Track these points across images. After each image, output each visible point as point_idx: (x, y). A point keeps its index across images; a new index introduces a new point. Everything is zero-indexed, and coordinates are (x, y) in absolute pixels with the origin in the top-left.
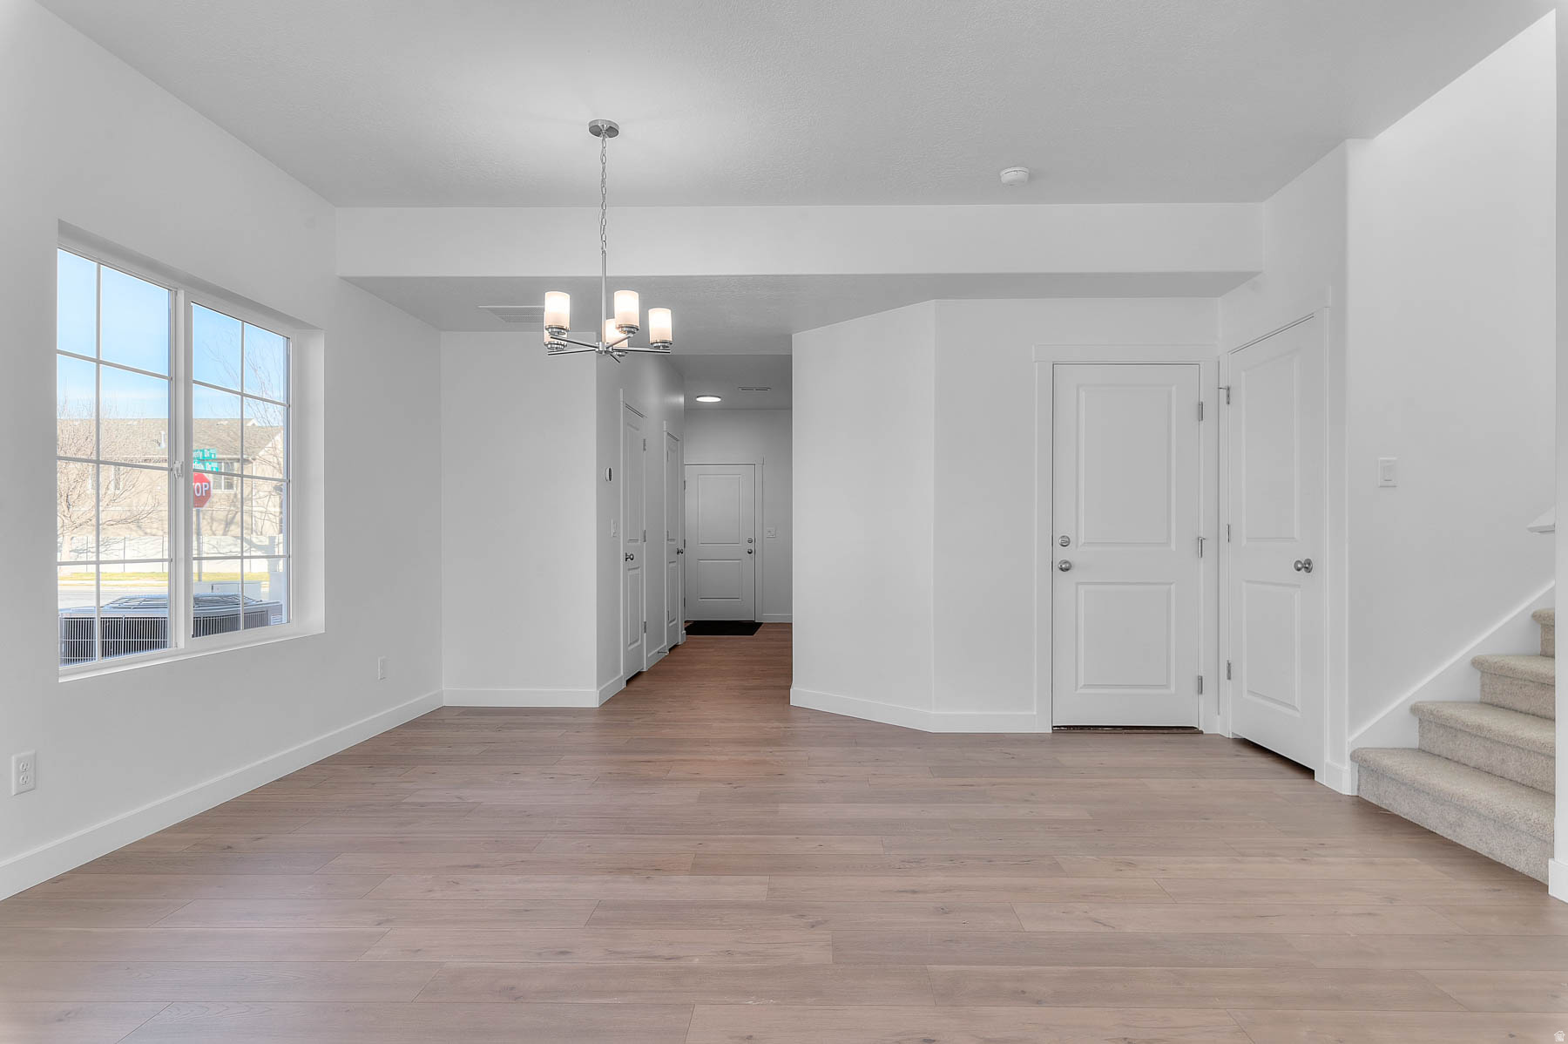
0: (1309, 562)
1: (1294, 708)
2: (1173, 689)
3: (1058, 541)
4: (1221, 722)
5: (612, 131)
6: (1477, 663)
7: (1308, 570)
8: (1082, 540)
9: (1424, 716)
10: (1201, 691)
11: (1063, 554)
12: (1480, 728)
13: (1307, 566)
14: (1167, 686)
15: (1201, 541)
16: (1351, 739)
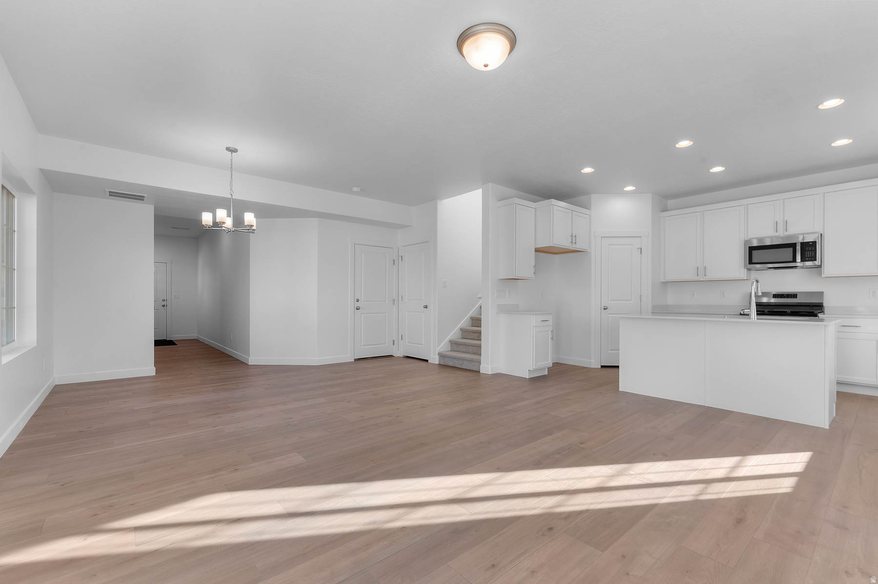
0: (427, 306)
1: (422, 344)
2: (387, 345)
3: (356, 300)
4: (399, 353)
5: (235, 151)
6: (461, 329)
7: (427, 308)
8: (362, 300)
9: (452, 343)
10: (394, 344)
11: (358, 304)
12: (464, 343)
13: (426, 307)
14: (384, 344)
15: (394, 300)
16: (438, 349)
